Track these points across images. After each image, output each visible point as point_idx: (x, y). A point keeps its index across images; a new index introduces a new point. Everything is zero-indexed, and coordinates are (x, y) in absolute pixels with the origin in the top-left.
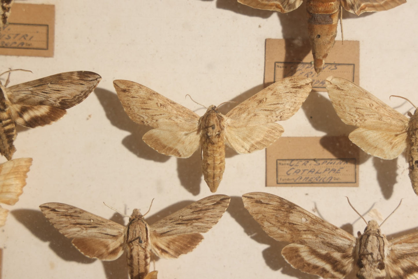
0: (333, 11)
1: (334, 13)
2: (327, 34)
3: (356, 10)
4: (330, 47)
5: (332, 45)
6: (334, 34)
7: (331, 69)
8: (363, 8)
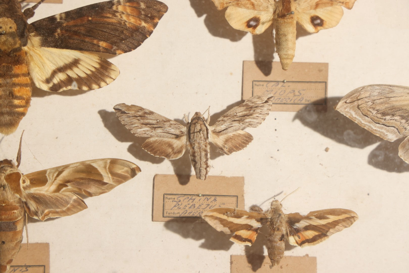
0: (16, 218)
1: (18, 220)
2: (11, 241)
3: (40, 216)
4: (15, 253)
5: (18, 250)
6: (18, 240)
7: (23, 270)
8: (47, 214)
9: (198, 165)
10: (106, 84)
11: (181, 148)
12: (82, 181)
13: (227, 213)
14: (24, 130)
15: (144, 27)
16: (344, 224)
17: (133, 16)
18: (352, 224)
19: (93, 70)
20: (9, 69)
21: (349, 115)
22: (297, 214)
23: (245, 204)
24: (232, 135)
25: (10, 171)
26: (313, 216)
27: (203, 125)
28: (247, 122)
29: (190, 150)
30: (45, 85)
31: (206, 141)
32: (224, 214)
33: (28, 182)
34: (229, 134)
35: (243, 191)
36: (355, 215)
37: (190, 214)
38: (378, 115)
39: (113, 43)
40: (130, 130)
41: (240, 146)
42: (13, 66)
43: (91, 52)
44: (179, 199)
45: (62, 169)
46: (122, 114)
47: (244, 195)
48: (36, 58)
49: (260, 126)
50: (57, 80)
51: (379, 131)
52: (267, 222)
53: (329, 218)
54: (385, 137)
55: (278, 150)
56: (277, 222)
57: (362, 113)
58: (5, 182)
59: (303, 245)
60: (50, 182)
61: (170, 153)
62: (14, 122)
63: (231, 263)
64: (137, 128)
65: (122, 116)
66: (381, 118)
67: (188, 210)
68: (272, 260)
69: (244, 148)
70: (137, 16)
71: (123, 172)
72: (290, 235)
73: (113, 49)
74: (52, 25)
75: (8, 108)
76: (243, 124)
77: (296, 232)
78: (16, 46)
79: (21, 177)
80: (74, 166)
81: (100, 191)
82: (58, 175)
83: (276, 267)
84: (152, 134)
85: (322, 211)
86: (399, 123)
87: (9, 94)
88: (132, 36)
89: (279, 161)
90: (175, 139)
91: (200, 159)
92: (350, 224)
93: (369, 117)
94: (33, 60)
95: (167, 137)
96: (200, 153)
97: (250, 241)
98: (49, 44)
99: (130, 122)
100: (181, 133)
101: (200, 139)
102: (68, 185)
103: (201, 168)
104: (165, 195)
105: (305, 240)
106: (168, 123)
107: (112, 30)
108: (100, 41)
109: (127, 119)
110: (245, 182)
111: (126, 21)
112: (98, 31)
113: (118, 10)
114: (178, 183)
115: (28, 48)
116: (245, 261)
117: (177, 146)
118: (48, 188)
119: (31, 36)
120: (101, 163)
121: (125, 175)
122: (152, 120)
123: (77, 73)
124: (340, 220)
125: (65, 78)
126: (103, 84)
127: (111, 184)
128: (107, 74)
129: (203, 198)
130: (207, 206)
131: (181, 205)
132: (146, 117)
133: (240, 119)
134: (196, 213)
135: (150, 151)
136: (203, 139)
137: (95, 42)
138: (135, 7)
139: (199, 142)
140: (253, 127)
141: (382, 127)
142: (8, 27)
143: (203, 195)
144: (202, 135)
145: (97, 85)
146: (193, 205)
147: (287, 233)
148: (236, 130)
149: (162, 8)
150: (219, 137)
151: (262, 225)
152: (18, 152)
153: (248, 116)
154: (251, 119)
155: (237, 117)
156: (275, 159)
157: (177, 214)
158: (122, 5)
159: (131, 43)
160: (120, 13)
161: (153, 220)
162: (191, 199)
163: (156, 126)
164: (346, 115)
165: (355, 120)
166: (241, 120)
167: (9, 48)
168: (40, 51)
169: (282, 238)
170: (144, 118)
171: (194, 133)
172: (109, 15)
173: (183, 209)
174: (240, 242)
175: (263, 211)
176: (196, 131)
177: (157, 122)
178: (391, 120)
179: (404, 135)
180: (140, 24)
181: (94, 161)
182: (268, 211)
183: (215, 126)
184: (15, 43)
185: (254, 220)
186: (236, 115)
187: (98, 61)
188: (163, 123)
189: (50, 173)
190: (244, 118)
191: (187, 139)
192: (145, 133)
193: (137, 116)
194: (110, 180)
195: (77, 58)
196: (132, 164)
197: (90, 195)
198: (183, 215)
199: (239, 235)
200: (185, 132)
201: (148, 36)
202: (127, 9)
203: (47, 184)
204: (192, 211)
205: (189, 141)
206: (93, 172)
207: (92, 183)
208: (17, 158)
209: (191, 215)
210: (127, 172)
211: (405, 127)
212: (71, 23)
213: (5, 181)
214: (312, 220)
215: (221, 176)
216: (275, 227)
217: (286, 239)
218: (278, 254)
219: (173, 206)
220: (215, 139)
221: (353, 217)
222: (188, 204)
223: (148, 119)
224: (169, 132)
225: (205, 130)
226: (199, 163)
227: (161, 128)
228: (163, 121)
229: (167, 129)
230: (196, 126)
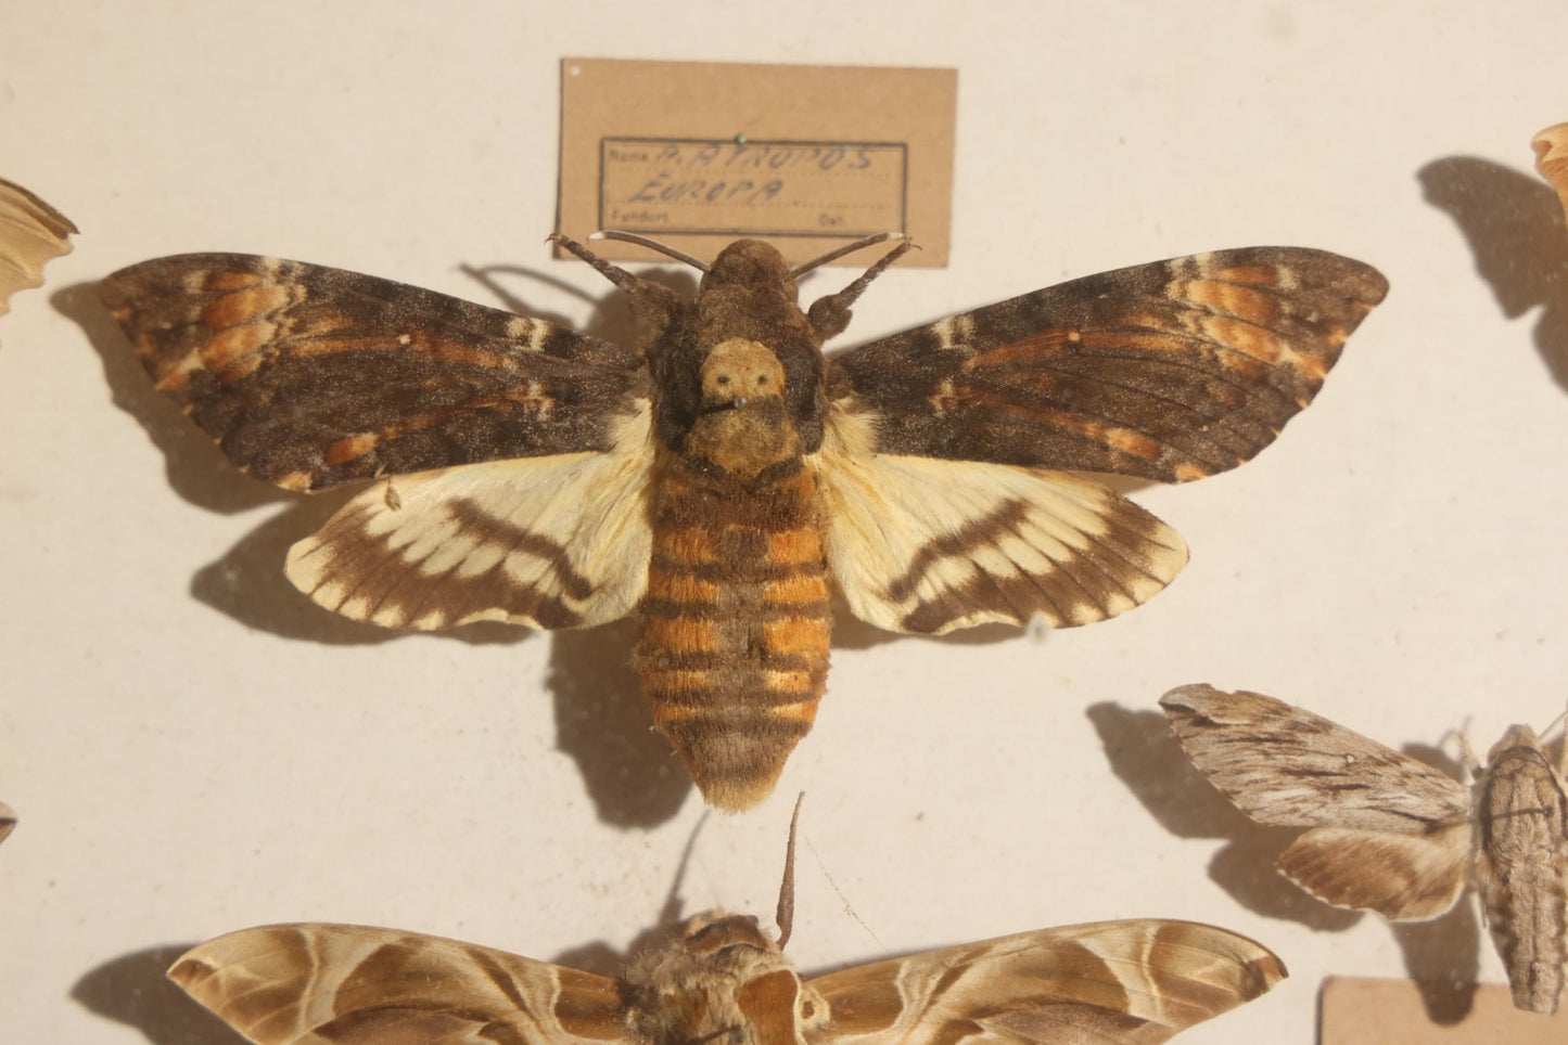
9: (1524, 952)
10: (1131, 603)
11: (1449, 874)
12: (1039, 1010)
14: (802, 794)
15: (1290, 365)
17: (1248, 322)
19: (1081, 544)
20: (752, 546)
25: (755, 967)
27: (1546, 783)
29: (1486, 887)
30: (886, 608)
31: (1557, 850)
33: (823, 1013)
39: (1160, 435)
42: (767, 535)
43: (1075, 472)
45: (961, 960)
46: (1198, 729)
48: (854, 498)
50: (934, 587)
58: (736, 1014)
60: (910, 1014)
61: (1396, 897)
62: (765, 758)
64: (1258, 786)
65: (1198, 734)
70: (1263, 322)
71: (1212, 976)
73: (1163, 459)
74: (921, 364)
75: (745, 703)
78: (780, 452)
79: (796, 994)
80: (1008, 950)
82: (943, 986)
84: (1322, 813)
87: (750, 649)
88: (1240, 403)
90: (1422, 838)
91: (1535, 924)
94: (842, 506)
95: (1389, 829)
96: (1532, 900)
98: (908, 443)
99: (1231, 760)
100: (1446, 812)
101: (1534, 842)
102: (982, 1026)
103: (1537, 964)
106: (1389, 773)
107: (1161, 380)
108: (1109, 427)
109: (1215, 751)
111: (1217, 346)
112: (1106, 386)
113: (1188, 301)
114: (1421, 1014)
115: (825, 458)
117: (1431, 868)
118: (902, 1035)
119: (836, 409)
120: (1121, 938)
121: (1215, 989)
122: (1324, 754)
123: (1016, 560)
125: (966, 580)
126: (1117, 602)
127: (1157, 1026)
128: (1135, 561)
132: (1300, 743)
135: (1315, 885)
136: (1546, 841)
137: (1091, 429)
138: (1255, 287)
139: (1530, 855)
142: (753, 378)
144: (1543, 825)
145: (1094, 607)
149: (1363, 288)
152: (782, 883)
158: (1202, 278)
159: (1235, 431)
160: (1195, 314)
163: (1339, 781)
167: (754, 463)
168: (870, 471)
170: (1289, 748)
171: (1508, 815)
172: (1148, 322)
176: (1516, 806)
177: (1348, 765)
180: (1274, 356)
181: (1093, 929)
184: (778, 445)
187: (1100, 509)
188: (1372, 769)
189: (909, 975)
191: (1474, 840)
192: (1295, 810)
193: (1262, 736)
194: (1154, 1008)
195: (1015, 498)
196: (1246, 943)
200: (1466, 811)
201: (1302, 403)
202: (1222, 295)
203: (898, 1021)
205: (1485, 847)
206: (1086, 975)
207: (1080, 1019)
208: (780, 908)
210: (1226, 976)
212: (999, 355)
213: (736, 1008)
223: (1307, 751)
224: (1397, 809)
225: (1557, 806)
226: (1531, 945)
227: (1361, 792)
228: (1370, 762)
229: (1388, 795)
230: (1519, 786)
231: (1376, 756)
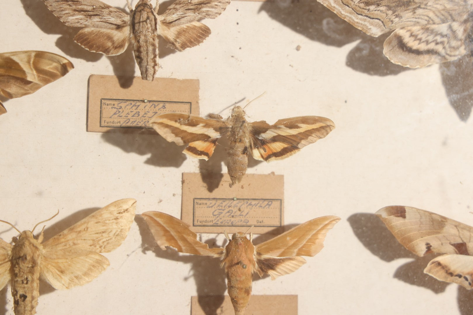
9: (144, 64)
11: (124, 41)
13: (179, 119)
16: (318, 134)
18: (327, 134)
21: (327, 3)
22: (263, 122)
23: (200, 113)
24: (186, 27)
26: (282, 125)
27: (150, 13)
28: (203, 12)
29: (134, 44)
31: (153, 33)
32: (176, 121)
34: (182, 26)
35: (197, 97)
36: (331, 124)
37: (134, 123)
38: (360, 4)
40: (59, 18)
41: (195, 41)
44: (120, 105)
47: (200, 102)
49: (219, 17)
51: (362, 24)
52: (227, 131)
53: (301, 127)
54: (368, 31)
55: (240, 48)
56: (239, 132)
57: (342, 2)
59: (269, 159)
61: (108, 48)
63: (183, 182)
64: (68, 15)
66: (363, 9)
67: (131, 119)
68: (232, 177)
69: (200, 44)
71: (52, 68)
72: (255, 148)
76: (199, 14)
77: (261, 144)
81: (23, 91)
83: (237, 185)
84: (86, 23)
85: (293, 118)
86: (384, 15)
89: (241, 61)
90: (116, 30)
91: (147, 54)
92: (325, 134)
93: (350, 7)
95: (106, 28)
96: (146, 47)
97: (206, 154)
99: (60, 7)
100: (122, 23)
101: (147, 30)
103: (148, 66)
104: (103, 100)
105: (271, 153)
106: (106, 11)
109: (55, 4)
110: (200, 86)
114: (118, 85)
116: (199, 179)
117: (118, 39)
120: (24, 57)
121: (53, 73)
122: (87, 5)
124: (313, 129)
127: (36, 84)
129: (149, 105)
130: (154, 114)
131: (122, 112)
132: (80, 2)
133: (195, 8)
134: (140, 123)
135: (85, 45)
136: (150, 30)
139: (145, 34)
140: (211, 18)
141: (365, 20)
143: (150, 101)
144: (149, 25)
146: (137, 113)
147: (251, 146)
148: (191, 21)
150: (169, 29)
151: (221, 135)
153: (205, 4)
154: (209, 8)
155: (192, 5)
156: (237, 59)
157: (118, 123)
161: (87, 131)
162: (135, 105)
163: (91, 13)
164: (324, 4)
165: (334, 10)
166: (197, 9)
169: (245, 151)
170: (76, 3)
171: (139, 22)
173: (125, 117)
174: (195, 155)
175: (222, 118)
176: (141, 20)
177: (94, 9)
178: (375, 10)
179: (390, 29)
181: (15, 54)
182: (228, 119)
183: (165, 15)
185: (212, 129)
186: (190, 3)
188: (101, 10)
190: (200, 6)
191: (130, 31)
192: (78, 22)
194: (35, 78)
196: (62, 58)
197: (10, 96)
198: (124, 125)
199: (193, 147)
200: (128, 22)
204: (136, 120)
205: (133, 32)
206: (13, 68)
207: (12, 81)
209: (134, 125)
210: (56, 68)
211: (391, 20)
214: (281, 129)
215: (171, 79)
216: (236, 137)
217: (250, 153)
218: (240, 170)
219: (112, 113)
220: (165, 32)
221: (328, 126)
222: (131, 112)
223: (82, 4)
224: (108, 22)
225: (153, 20)
226: (146, 61)
227: (98, 17)
228: (100, 8)
229: (105, 18)
230: (142, 14)
231: (102, 6)
